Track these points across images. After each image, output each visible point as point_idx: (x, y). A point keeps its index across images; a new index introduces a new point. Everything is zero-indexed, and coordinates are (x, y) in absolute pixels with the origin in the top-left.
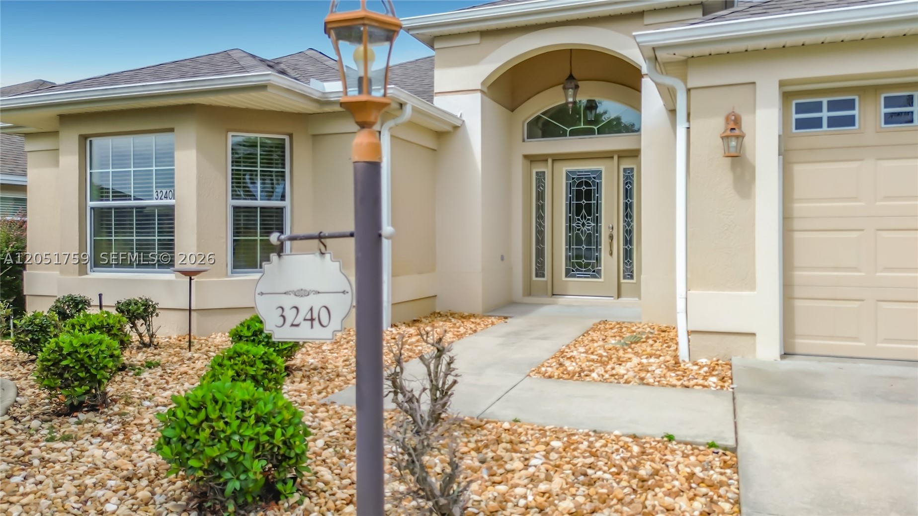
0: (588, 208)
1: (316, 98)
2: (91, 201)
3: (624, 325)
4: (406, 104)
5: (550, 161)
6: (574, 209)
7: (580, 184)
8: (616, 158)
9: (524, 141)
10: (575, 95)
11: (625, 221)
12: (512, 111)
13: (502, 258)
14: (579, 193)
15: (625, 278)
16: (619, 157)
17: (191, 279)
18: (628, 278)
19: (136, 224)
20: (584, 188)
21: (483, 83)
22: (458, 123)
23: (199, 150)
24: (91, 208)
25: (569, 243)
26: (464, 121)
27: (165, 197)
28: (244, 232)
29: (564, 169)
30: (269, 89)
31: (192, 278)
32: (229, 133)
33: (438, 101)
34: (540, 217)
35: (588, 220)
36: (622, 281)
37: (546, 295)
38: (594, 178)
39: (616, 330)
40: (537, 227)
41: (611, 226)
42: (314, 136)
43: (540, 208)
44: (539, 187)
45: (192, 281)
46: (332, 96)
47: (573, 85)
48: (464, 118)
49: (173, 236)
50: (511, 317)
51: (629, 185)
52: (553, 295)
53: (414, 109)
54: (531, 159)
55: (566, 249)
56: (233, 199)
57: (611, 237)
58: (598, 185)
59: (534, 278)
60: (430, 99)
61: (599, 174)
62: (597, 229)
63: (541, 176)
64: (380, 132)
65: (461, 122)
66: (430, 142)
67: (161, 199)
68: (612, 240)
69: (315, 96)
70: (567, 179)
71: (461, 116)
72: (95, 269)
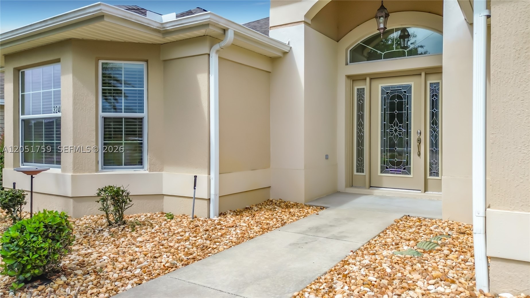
0: (400, 117)
1: (155, 27)
2: (21, 115)
3: (424, 223)
4: (228, 29)
5: (368, 80)
6: (387, 117)
7: (393, 98)
8: (423, 74)
9: (347, 64)
10: (385, 23)
11: (431, 127)
12: (338, 42)
13: (327, 157)
14: (392, 104)
15: (431, 174)
16: (426, 74)
17: (32, 177)
18: (434, 176)
19: (45, 132)
20: (396, 101)
21: (306, 16)
22: (286, 49)
23: (75, 73)
24: (22, 120)
25: (383, 145)
26: (291, 48)
27: (58, 111)
28: (114, 137)
29: (379, 85)
30: (106, 19)
31: (34, 176)
32: (99, 61)
33: (273, 34)
34: (360, 125)
35: (400, 126)
36: (429, 177)
37: (364, 187)
38: (405, 92)
39: (414, 229)
40: (357, 133)
41: (419, 131)
42: (165, 61)
43: (361, 117)
44: (359, 100)
45: (33, 179)
46: (168, 25)
47: (383, 14)
48: (291, 45)
49: (60, 140)
50: (326, 208)
51: (435, 97)
52: (371, 187)
53: (236, 34)
54: (353, 79)
55: (381, 150)
56: (103, 112)
57: (419, 141)
58: (409, 98)
59: (355, 173)
60: (266, 33)
61: (409, 88)
62: (408, 134)
63: (361, 92)
64: (209, 55)
65: (289, 49)
66: (264, 66)
67: (56, 113)
68: (420, 143)
69: (154, 26)
70: (382, 94)
71: (289, 44)
72: (24, 163)
